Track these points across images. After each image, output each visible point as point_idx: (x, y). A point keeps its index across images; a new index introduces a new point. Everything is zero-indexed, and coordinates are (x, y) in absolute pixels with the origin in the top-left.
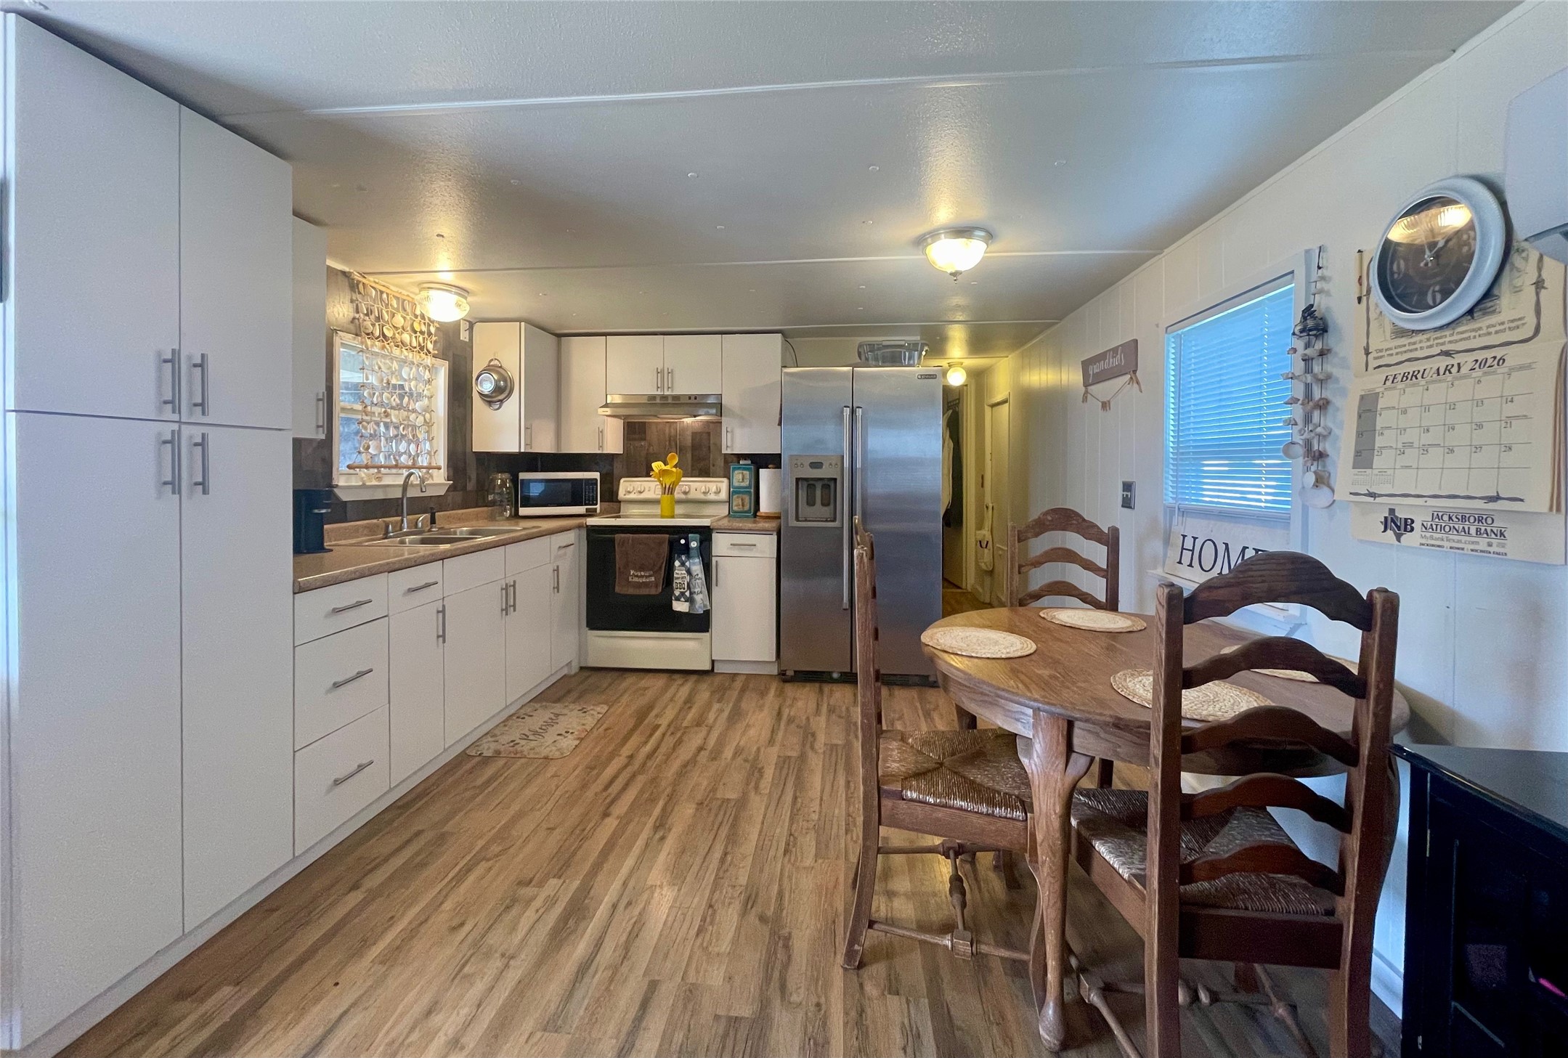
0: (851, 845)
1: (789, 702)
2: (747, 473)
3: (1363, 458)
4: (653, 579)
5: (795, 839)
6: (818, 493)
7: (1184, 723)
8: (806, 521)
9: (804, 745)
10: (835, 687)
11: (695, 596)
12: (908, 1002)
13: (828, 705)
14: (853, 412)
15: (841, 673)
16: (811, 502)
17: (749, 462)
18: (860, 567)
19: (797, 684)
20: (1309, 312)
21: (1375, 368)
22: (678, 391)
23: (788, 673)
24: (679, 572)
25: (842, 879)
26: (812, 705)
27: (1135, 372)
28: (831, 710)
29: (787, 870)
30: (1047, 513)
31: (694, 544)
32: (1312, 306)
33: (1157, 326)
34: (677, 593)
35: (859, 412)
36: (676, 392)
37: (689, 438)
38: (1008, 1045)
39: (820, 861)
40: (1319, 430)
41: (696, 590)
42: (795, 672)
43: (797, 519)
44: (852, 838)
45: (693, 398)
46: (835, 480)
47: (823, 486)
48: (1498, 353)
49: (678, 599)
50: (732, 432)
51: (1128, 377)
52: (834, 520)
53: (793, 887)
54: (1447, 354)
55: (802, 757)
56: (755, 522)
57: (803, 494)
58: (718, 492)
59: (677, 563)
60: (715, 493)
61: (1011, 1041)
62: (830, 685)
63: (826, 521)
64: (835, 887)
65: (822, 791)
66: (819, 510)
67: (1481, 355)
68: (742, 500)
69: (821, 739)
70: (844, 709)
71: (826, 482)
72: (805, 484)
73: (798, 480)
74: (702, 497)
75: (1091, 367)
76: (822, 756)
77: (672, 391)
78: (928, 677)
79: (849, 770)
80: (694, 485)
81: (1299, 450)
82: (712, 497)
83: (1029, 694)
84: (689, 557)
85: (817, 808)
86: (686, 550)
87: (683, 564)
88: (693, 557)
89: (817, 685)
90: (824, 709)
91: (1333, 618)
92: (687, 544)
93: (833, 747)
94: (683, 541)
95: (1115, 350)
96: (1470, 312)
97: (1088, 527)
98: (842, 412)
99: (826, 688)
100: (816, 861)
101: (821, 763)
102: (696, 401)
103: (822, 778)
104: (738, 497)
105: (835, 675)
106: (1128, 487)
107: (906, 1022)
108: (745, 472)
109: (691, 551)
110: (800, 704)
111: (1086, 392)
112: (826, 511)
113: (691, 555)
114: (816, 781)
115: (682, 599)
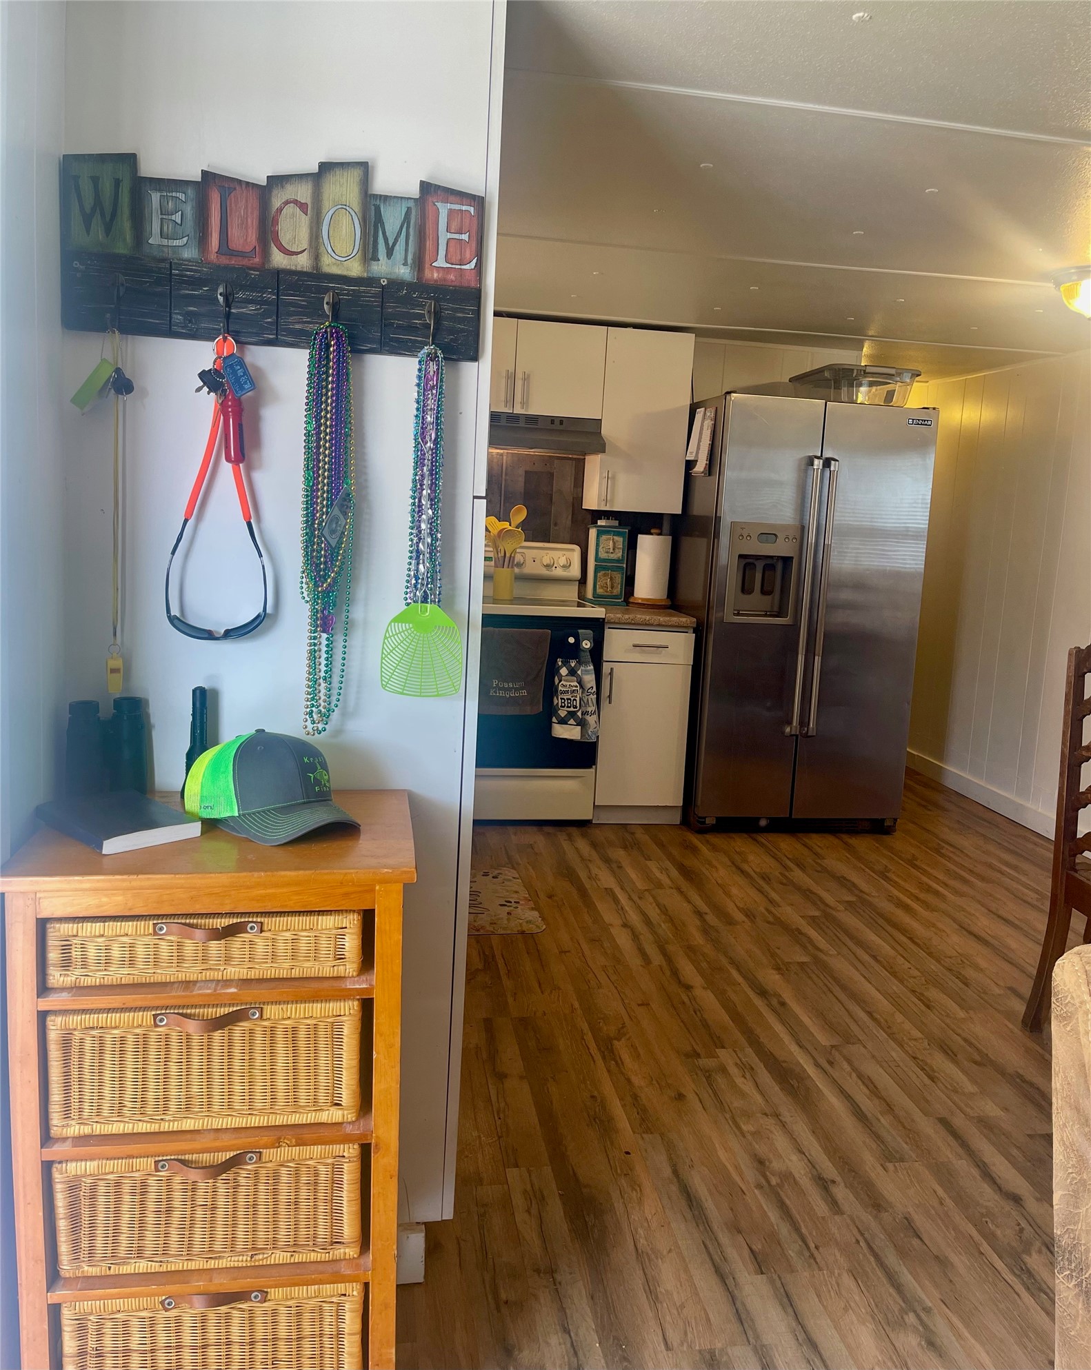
2: (619, 540)
4: (524, 693)
6: (758, 577)
11: (588, 717)
16: (746, 589)
17: (616, 523)
22: (535, 410)
23: (708, 821)
24: (566, 683)
31: (586, 645)
34: (563, 713)
35: (834, 466)
36: (533, 411)
37: (521, 480)
41: (589, 709)
45: (557, 422)
46: (786, 559)
47: (765, 568)
49: (563, 721)
50: (614, 478)
52: (782, 614)
56: (627, 612)
58: (568, 566)
59: (564, 671)
60: (564, 566)
63: (766, 615)
66: (758, 599)
68: (611, 578)
71: (769, 561)
73: (741, 557)
74: (544, 572)
77: (526, 408)
80: (530, 554)
82: (559, 572)
84: (580, 663)
86: (575, 651)
87: (572, 672)
88: (586, 664)
92: (578, 642)
94: (571, 640)
102: (561, 427)
104: (605, 575)
108: (615, 537)
109: (582, 654)
112: (767, 602)
113: (582, 660)
115: (572, 721)
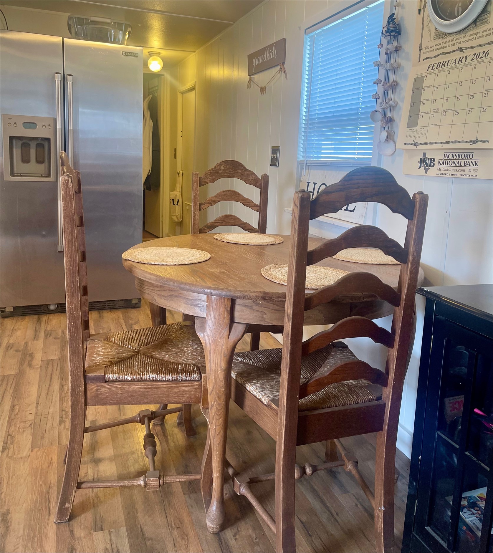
0: (63, 433)
1: (8, 333)
3: (413, 121)
5: (13, 437)
6: (33, 152)
7: (307, 292)
8: (21, 176)
9: (22, 363)
10: (51, 316)
12: (110, 533)
13: (46, 330)
14: (64, 79)
15: (57, 304)
16: (26, 160)
18: (66, 192)
19: (15, 318)
20: (391, 18)
21: (424, 60)
23: (7, 309)
25: (55, 459)
26: (30, 333)
27: (283, 63)
28: (47, 335)
29: (5, 463)
30: (220, 164)
32: (393, 14)
33: (300, 28)
35: (70, 78)
38: (184, 539)
39: (37, 449)
40: (391, 102)
42: (14, 308)
43: (12, 174)
44: (65, 427)
46: (48, 140)
47: (38, 146)
48: (485, 49)
51: (279, 67)
52: (49, 175)
53: (11, 475)
54: (461, 50)
55: (20, 375)
57: (17, 152)
61: (187, 536)
62: (48, 315)
63: (42, 176)
64: (49, 466)
65: (39, 396)
66: (33, 166)
67: (477, 51)
69: (39, 357)
70: (60, 332)
71: (39, 142)
72: (20, 143)
73: (11, 138)
75: (254, 60)
76: (39, 370)
78: (131, 300)
79: (62, 377)
81: (379, 116)
83: (205, 284)
85: (33, 411)
89: (36, 317)
90: (42, 335)
91: (394, 211)
93: (49, 362)
95: (271, 46)
96: (475, 22)
97: (248, 175)
98: (54, 77)
99: (44, 318)
100: (32, 451)
101: (38, 375)
103: (39, 386)
105: (52, 307)
106: (275, 151)
107: (109, 546)
110: (19, 333)
111: (250, 80)
112: (41, 168)
114: (34, 390)
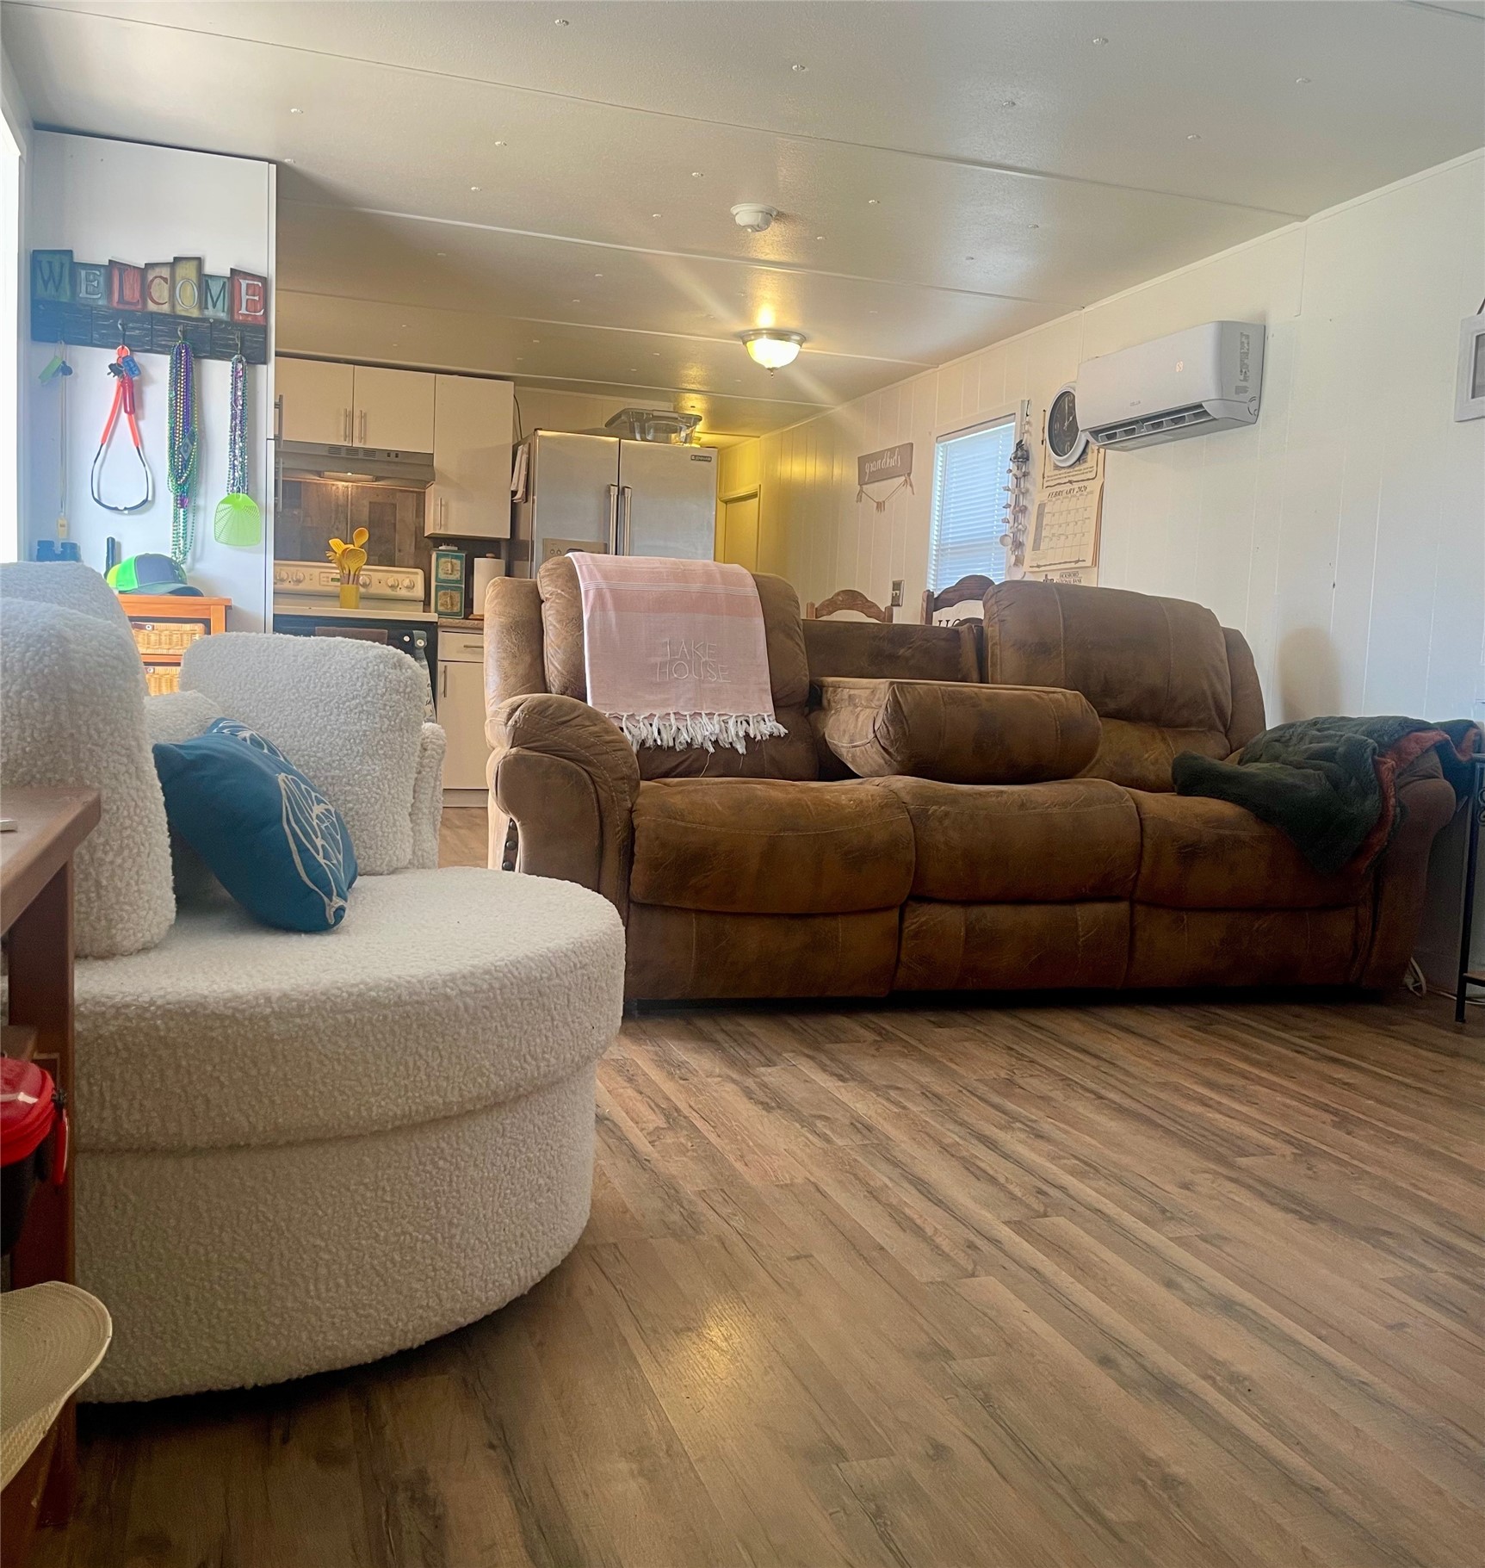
2: (457, 562)
14: (620, 492)
17: (455, 549)
20: (1020, 444)
21: (1046, 488)
22: (372, 444)
27: (909, 474)
30: (838, 594)
31: (421, 643)
32: (1021, 441)
33: (929, 434)
35: (628, 493)
36: (370, 445)
37: (366, 510)
40: (1020, 527)
45: (393, 455)
48: (1085, 483)
50: (447, 505)
51: (903, 478)
54: (1070, 482)
58: (411, 587)
60: (407, 587)
67: (1081, 484)
68: (451, 597)
74: (389, 592)
75: (867, 465)
77: (365, 443)
80: (376, 576)
81: (1009, 541)
82: (403, 593)
88: (421, 659)
92: (413, 641)
94: (407, 639)
95: (892, 450)
96: (1079, 459)
97: (870, 607)
98: (609, 491)
102: (396, 460)
104: (444, 594)
108: (454, 561)
111: (861, 490)
